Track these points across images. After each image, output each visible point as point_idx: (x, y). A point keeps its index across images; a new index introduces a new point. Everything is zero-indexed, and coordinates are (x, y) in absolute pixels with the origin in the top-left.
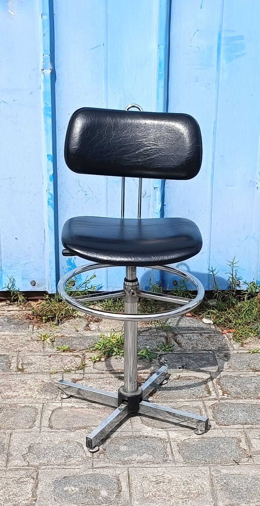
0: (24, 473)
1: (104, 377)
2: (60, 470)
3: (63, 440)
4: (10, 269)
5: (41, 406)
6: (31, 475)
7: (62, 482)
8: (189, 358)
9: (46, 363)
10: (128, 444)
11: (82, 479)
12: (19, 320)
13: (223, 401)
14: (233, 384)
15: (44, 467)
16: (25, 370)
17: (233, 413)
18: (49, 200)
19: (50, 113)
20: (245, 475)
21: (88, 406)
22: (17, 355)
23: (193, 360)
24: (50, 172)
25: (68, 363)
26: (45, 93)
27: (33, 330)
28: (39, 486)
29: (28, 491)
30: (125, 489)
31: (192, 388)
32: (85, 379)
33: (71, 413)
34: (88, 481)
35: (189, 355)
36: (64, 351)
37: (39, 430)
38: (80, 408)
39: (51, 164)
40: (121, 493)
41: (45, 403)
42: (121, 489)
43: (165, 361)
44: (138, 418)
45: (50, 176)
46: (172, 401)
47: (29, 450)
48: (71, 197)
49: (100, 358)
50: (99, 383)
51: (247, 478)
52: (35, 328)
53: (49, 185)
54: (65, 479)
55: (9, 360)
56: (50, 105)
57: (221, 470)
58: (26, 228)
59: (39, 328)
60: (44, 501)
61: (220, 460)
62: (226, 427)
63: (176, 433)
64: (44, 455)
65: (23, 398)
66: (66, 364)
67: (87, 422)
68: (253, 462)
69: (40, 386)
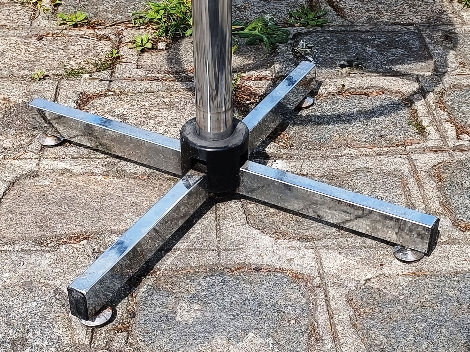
8: (363, 41)
23: (372, 47)
31: (377, 119)
32: (111, 93)
35: (363, 36)
38: (84, 174)
43: (308, 50)
44: (235, 205)
46: (328, 153)
49: (155, 42)
63: (341, 256)
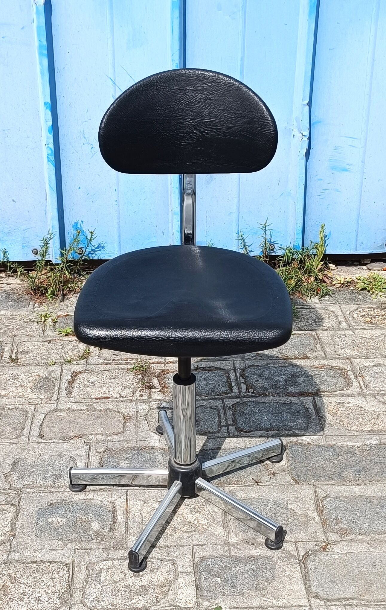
0: (4, 498)
1: (110, 369)
2: (47, 494)
3: (54, 454)
4: (8, 236)
5: (33, 408)
6: (11, 501)
7: (47, 510)
9: (44, 352)
10: (129, 458)
11: (71, 506)
12: (19, 295)
13: (245, 400)
14: (260, 376)
15: (28, 490)
16: (19, 361)
17: (257, 415)
18: (49, 156)
19: (46, 52)
20: (265, 500)
21: (87, 408)
22: (12, 340)
24: (48, 123)
25: (70, 351)
26: (38, 27)
27: (34, 308)
28: (19, 516)
29: (7, 523)
30: (121, 520)
33: (67, 417)
34: (78, 509)
36: (66, 335)
37: (27, 440)
39: (49, 113)
40: (116, 526)
41: (38, 404)
42: (117, 519)
45: (49, 128)
47: (13, 467)
48: (75, 151)
50: (103, 376)
51: (267, 503)
52: (36, 305)
53: (48, 138)
54: (51, 507)
55: (3, 347)
56: (45, 43)
57: (237, 493)
58: (24, 188)
59: (41, 305)
60: (24, 536)
61: (237, 479)
62: (247, 434)
64: (30, 474)
65: (13, 397)
66: (68, 352)
67: (84, 429)
68: (275, 482)
69: (34, 381)
